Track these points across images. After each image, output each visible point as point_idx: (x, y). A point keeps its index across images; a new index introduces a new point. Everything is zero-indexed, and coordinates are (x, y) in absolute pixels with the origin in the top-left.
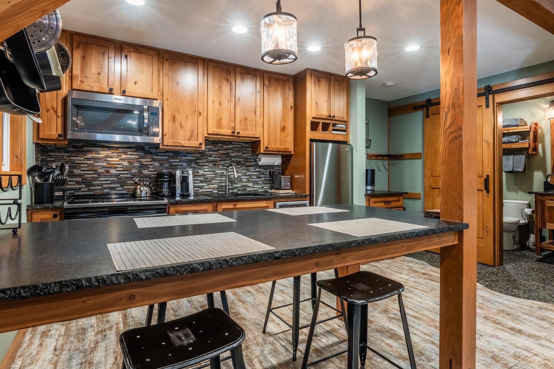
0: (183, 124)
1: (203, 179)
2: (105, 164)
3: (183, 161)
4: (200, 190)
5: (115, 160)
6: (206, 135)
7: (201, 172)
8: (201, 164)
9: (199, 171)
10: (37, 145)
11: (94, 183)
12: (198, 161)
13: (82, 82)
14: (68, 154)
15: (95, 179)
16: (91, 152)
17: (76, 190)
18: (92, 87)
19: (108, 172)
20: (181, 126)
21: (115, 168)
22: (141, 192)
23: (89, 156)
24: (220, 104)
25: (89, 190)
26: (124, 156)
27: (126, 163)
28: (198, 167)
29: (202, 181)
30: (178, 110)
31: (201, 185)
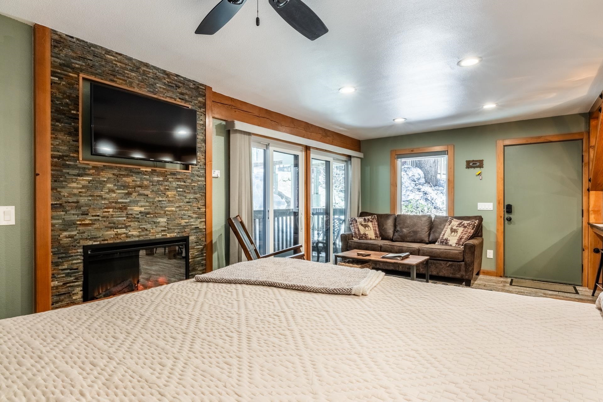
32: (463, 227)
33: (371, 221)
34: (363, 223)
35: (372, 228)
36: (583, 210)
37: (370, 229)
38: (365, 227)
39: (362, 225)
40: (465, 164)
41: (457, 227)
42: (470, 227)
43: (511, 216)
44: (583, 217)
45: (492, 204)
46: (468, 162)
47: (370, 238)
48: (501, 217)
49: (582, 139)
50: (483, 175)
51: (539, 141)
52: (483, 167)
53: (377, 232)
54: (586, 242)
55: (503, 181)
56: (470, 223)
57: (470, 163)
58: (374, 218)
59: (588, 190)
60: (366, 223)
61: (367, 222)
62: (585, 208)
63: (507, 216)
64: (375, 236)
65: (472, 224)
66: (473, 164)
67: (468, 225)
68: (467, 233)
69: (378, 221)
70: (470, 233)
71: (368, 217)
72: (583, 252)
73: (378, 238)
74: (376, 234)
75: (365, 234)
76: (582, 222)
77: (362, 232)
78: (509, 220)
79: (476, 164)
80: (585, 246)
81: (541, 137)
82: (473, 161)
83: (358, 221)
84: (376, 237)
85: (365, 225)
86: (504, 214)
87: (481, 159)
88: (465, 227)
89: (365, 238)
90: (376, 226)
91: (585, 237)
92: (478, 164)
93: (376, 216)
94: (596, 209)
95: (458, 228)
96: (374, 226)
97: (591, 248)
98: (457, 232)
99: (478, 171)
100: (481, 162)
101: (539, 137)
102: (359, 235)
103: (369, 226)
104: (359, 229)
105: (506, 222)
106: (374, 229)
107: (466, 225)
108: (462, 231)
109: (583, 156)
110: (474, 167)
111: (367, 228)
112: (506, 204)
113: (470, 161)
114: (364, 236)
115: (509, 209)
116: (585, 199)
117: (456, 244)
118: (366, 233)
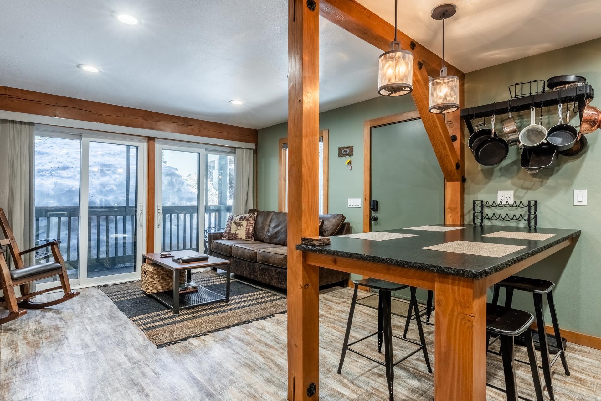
33: (248, 220)
34: (238, 221)
35: (245, 228)
37: (242, 228)
38: (238, 226)
39: (236, 223)
40: (337, 151)
43: (377, 215)
45: (360, 199)
46: (340, 149)
47: (240, 238)
48: (367, 216)
50: (352, 164)
52: (352, 155)
53: (251, 232)
55: (369, 172)
57: (341, 151)
58: (252, 216)
60: (241, 221)
61: (243, 220)
63: (373, 214)
64: (246, 237)
66: (344, 151)
69: (256, 220)
71: (246, 215)
73: (249, 238)
74: (247, 233)
75: (235, 234)
77: (232, 232)
78: (375, 219)
79: (346, 151)
82: (344, 147)
83: (233, 219)
84: (248, 236)
85: (239, 223)
86: (370, 213)
87: (351, 145)
89: (234, 238)
90: (251, 224)
92: (349, 151)
93: (256, 214)
94: (453, 206)
96: (248, 224)
99: (348, 159)
100: (351, 148)
102: (228, 234)
103: (242, 225)
104: (231, 228)
105: (373, 222)
106: (247, 229)
110: (345, 156)
111: (239, 227)
112: (372, 199)
113: (341, 148)
114: (233, 235)
115: (374, 206)
118: (237, 233)
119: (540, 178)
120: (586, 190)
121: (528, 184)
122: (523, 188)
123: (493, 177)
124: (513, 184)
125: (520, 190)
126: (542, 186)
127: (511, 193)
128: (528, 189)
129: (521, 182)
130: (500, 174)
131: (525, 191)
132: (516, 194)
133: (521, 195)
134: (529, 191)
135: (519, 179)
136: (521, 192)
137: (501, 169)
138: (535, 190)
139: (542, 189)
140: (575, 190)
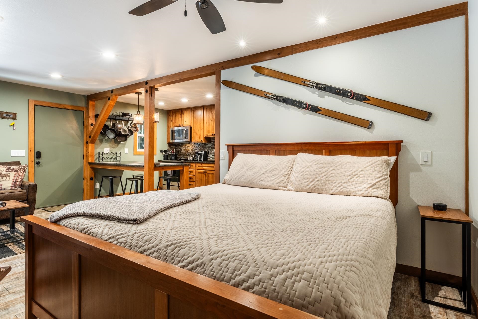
0: (197, 133)
1: (213, 154)
2: (187, 149)
3: (207, 147)
4: (212, 159)
5: (189, 147)
6: (205, 137)
7: (213, 151)
8: (212, 148)
9: (212, 151)
10: (168, 144)
11: (185, 155)
12: (212, 147)
13: (175, 124)
14: (180, 146)
15: (185, 154)
16: (184, 145)
17: (181, 157)
18: (177, 125)
19: (188, 151)
20: (197, 134)
21: (189, 150)
22: (189, 158)
23: (184, 146)
24: (209, 123)
25: (184, 158)
26: (191, 146)
27: (192, 149)
28: (212, 149)
29: (213, 155)
30: (196, 129)
31: (212, 157)
32: (15, 171)
36: (83, 155)
41: (6, 172)
42: (21, 171)
43: (40, 160)
44: (83, 159)
48: (32, 162)
49: (83, 111)
50: (15, 126)
51: (60, 107)
52: (16, 119)
54: (85, 175)
55: (33, 133)
56: (20, 167)
59: (87, 143)
62: (85, 154)
63: (37, 160)
65: (22, 168)
66: (7, 115)
67: (18, 169)
68: (20, 176)
70: (22, 176)
72: (84, 181)
76: (83, 162)
78: (38, 163)
79: (9, 115)
80: (85, 177)
81: (61, 104)
82: (7, 112)
86: (34, 159)
87: (15, 112)
88: (16, 171)
91: (85, 171)
92: (12, 116)
94: (92, 154)
95: (8, 173)
97: (88, 178)
98: (9, 176)
99: (11, 122)
100: (15, 115)
101: (60, 105)
105: (36, 165)
107: (17, 169)
108: (14, 175)
109: (84, 121)
110: (8, 119)
112: (36, 151)
113: (3, 112)
115: (38, 155)
116: (85, 148)
117: (12, 187)
119: (117, 144)
120: (128, 149)
121: (114, 146)
122: (112, 147)
123: (103, 143)
124: (109, 146)
125: (111, 148)
126: (117, 147)
127: (109, 149)
128: (114, 148)
129: (111, 145)
130: (105, 142)
131: (113, 148)
132: (110, 149)
133: (112, 150)
134: (114, 149)
135: (111, 144)
136: (112, 149)
137: (105, 140)
138: (116, 148)
139: (117, 148)
140: (126, 149)
